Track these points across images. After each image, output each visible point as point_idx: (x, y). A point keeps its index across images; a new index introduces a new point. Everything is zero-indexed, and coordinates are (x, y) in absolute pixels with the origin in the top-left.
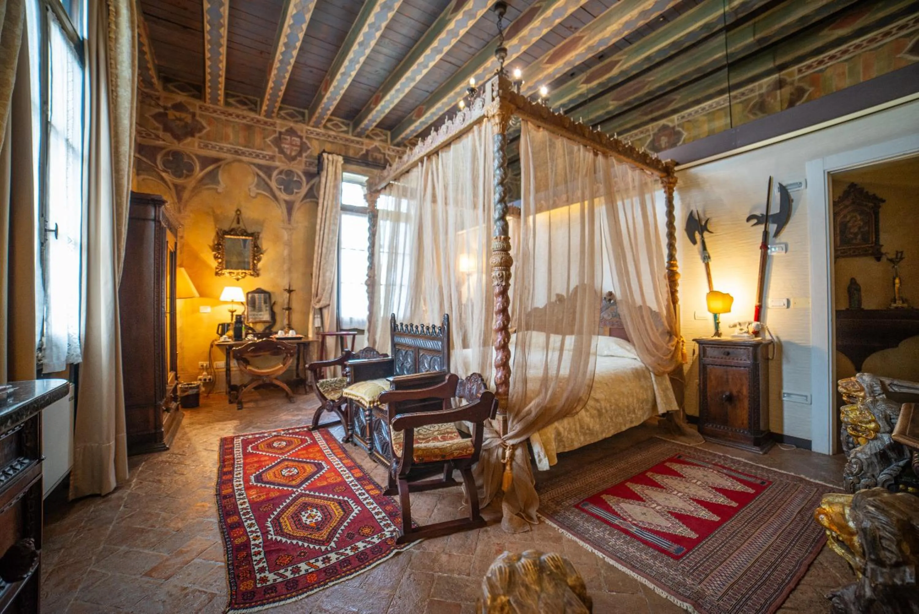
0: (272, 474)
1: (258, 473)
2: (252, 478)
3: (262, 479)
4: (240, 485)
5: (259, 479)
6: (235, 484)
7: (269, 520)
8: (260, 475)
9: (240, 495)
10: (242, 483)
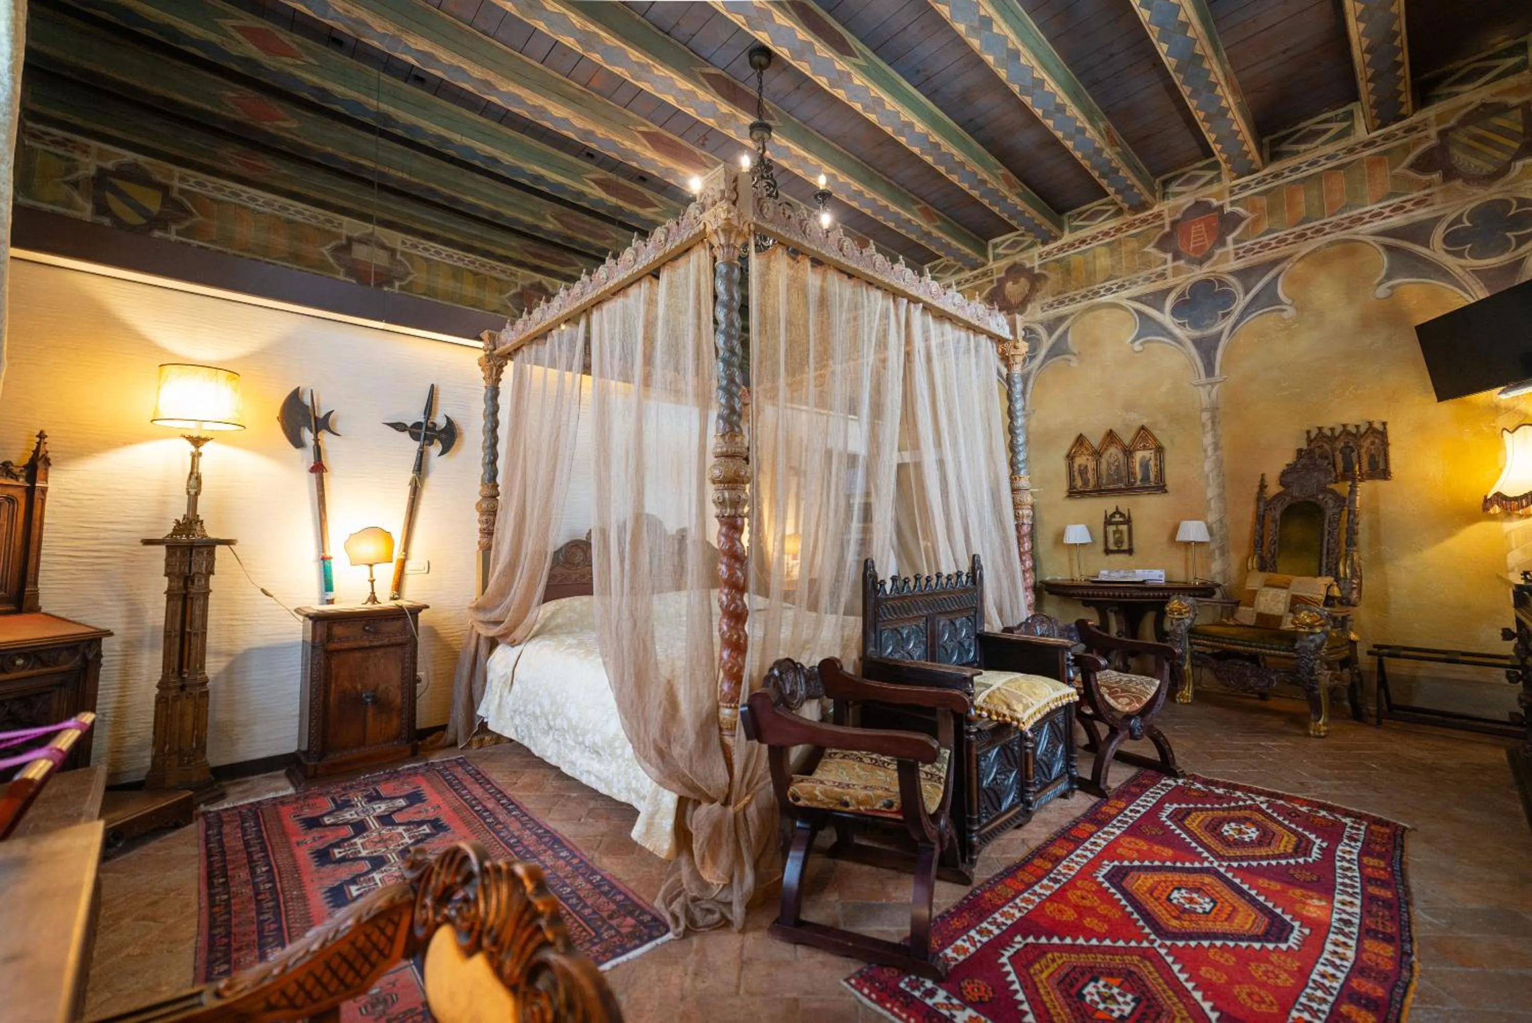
0: (1238, 920)
1: (1271, 946)
2: (1294, 940)
3: (1271, 924)
4: (1336, 944)
5: (1279, 931)
6: (1351, 954)
7: (1310, 860)
8: (1264, 937)
9: (1348, 923)
10: (1329, 947)
